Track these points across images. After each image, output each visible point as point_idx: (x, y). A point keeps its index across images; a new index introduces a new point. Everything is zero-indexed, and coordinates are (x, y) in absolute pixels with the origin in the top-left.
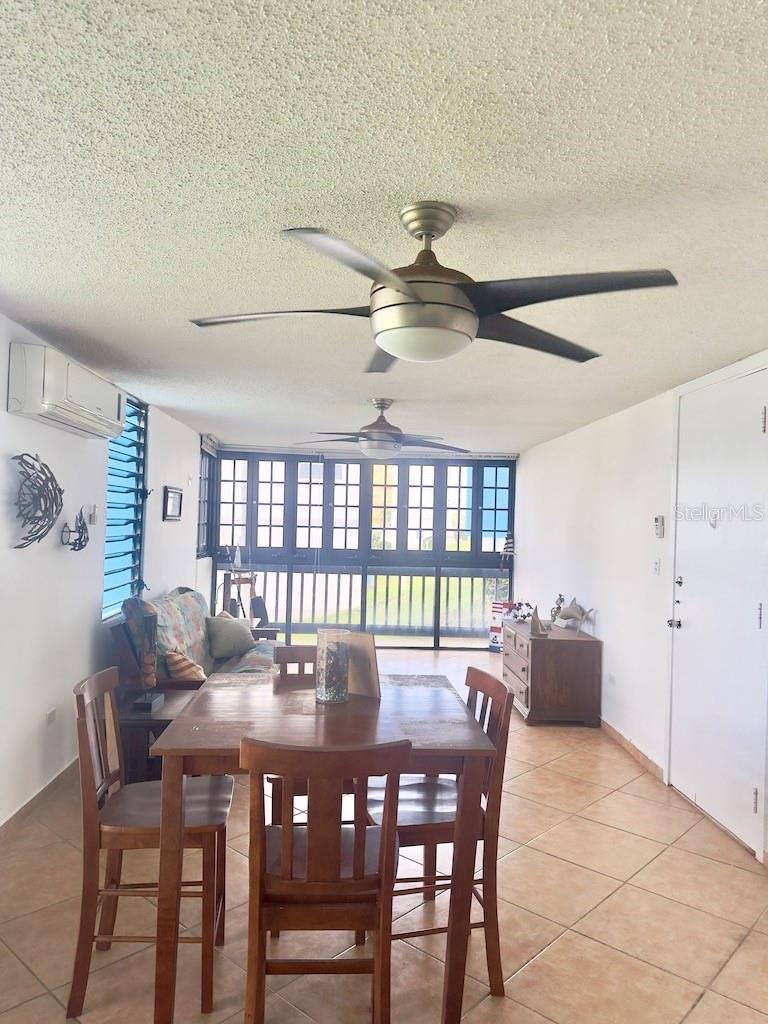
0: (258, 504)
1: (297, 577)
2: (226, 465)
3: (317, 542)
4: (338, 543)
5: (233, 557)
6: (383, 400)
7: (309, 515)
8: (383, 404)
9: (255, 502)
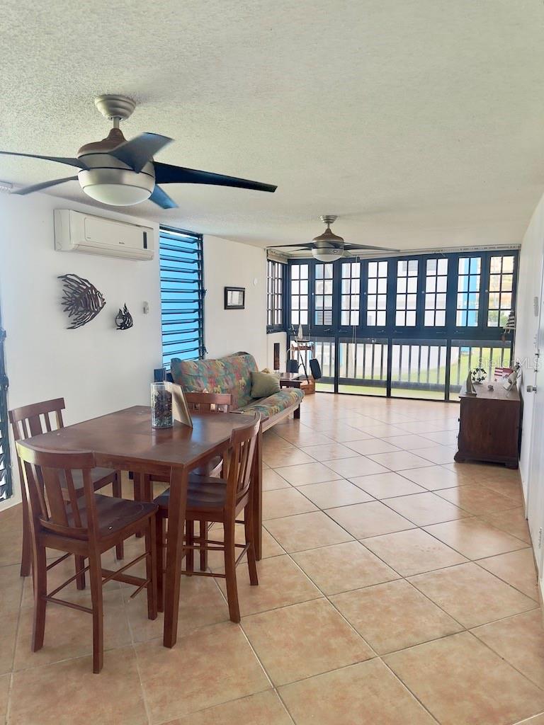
0: (315, 295)
1: (343, 346)
2: (295, 268)
3: (355, 322)
4: (371, 322)
5: (297, 332)
6: (328, 217)
7: (350, 302)
8: (329, 220)
9: (313, 294)
